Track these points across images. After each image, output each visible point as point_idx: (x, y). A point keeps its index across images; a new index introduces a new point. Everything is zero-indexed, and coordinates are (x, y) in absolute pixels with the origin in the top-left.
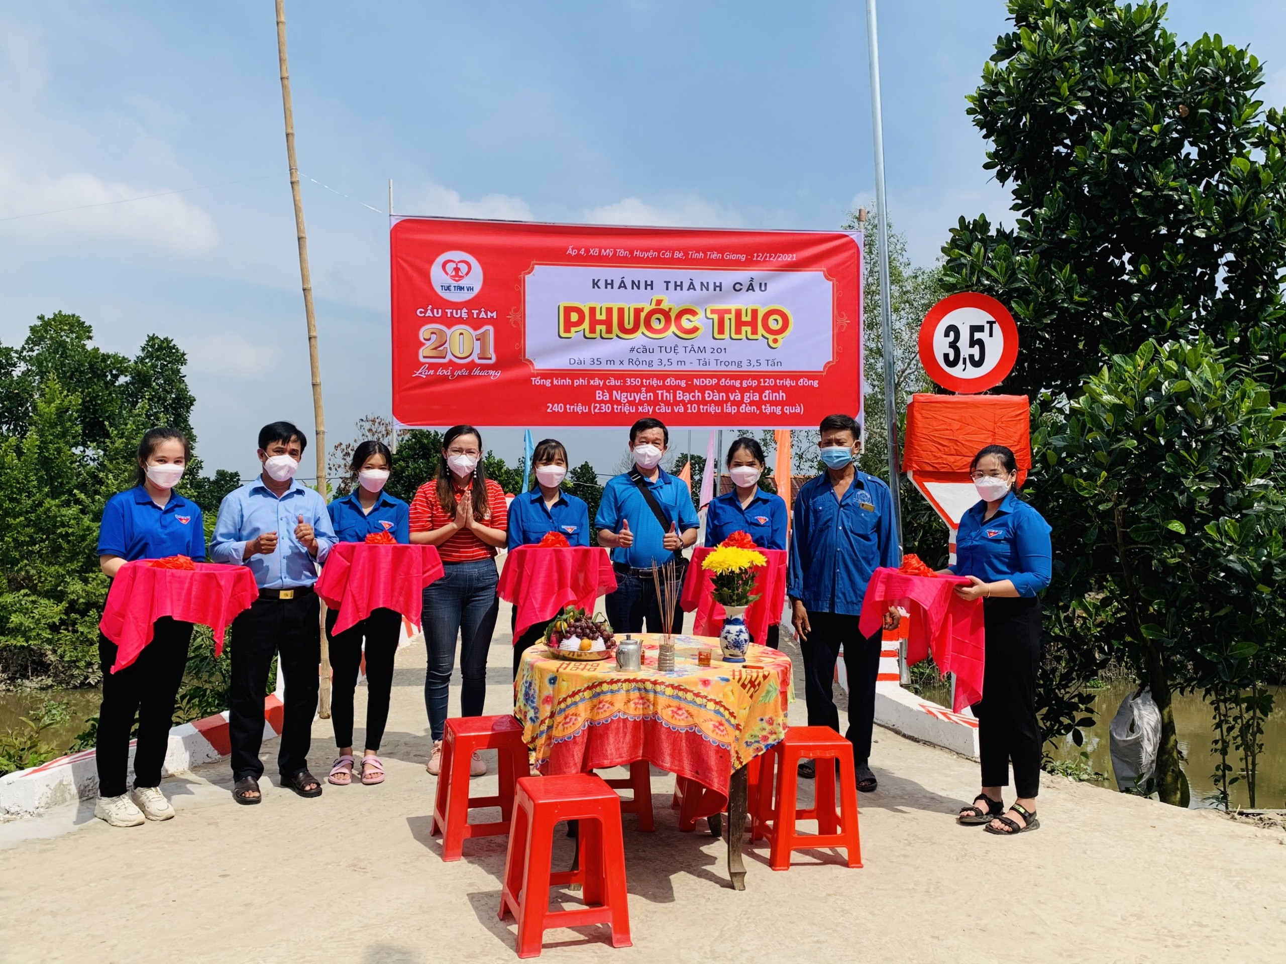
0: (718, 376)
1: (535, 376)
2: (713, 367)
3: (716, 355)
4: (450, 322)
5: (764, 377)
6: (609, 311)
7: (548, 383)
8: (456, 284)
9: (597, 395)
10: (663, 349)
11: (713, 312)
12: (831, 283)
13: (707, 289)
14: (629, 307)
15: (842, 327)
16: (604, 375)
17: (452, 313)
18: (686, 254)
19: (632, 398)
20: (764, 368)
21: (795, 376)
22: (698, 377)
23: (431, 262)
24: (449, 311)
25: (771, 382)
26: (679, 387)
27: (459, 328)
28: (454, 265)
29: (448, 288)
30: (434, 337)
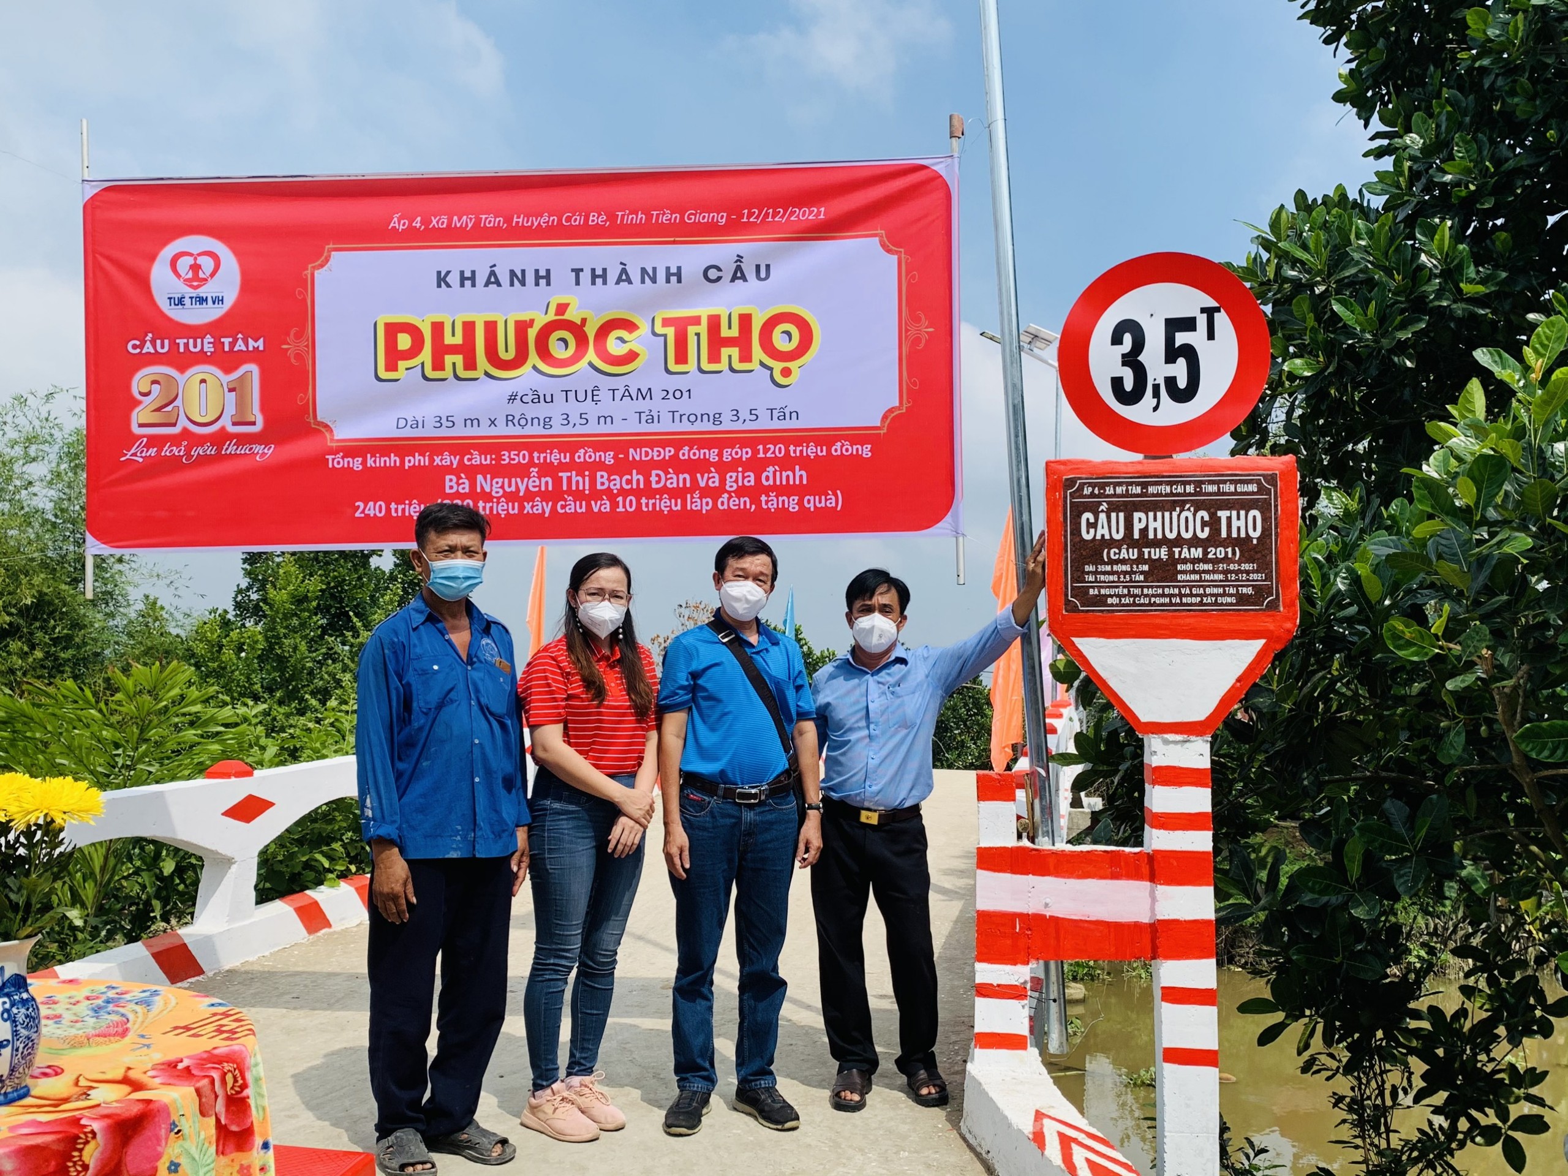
0: (677, 441)
1: (334, 452)
2: (665, 425)
3: (673, 404)
4: (183, 361)
5: (765, 441)
6: (469, 327)
7: (357, 464)
8: (194, 293)
9: (448, 484)
10: (571, 395)
11: (666, 322)
12: (895, 257)
13: (654, 280)
14: (506, 319)
15: (917, 340)
16: (461, 447)
17: (186, 345)
18: (612, 217)
19: (513, 489)
20: (765, 423)
21: (826, 437)
22: (637, 445)
23: (152, 258)
24: (181, 342)
25: (777, 451)
26: (600, 465)
27: (198, 372)
28: (190, 260)
29: (180, 301)
30: (156, 388)
